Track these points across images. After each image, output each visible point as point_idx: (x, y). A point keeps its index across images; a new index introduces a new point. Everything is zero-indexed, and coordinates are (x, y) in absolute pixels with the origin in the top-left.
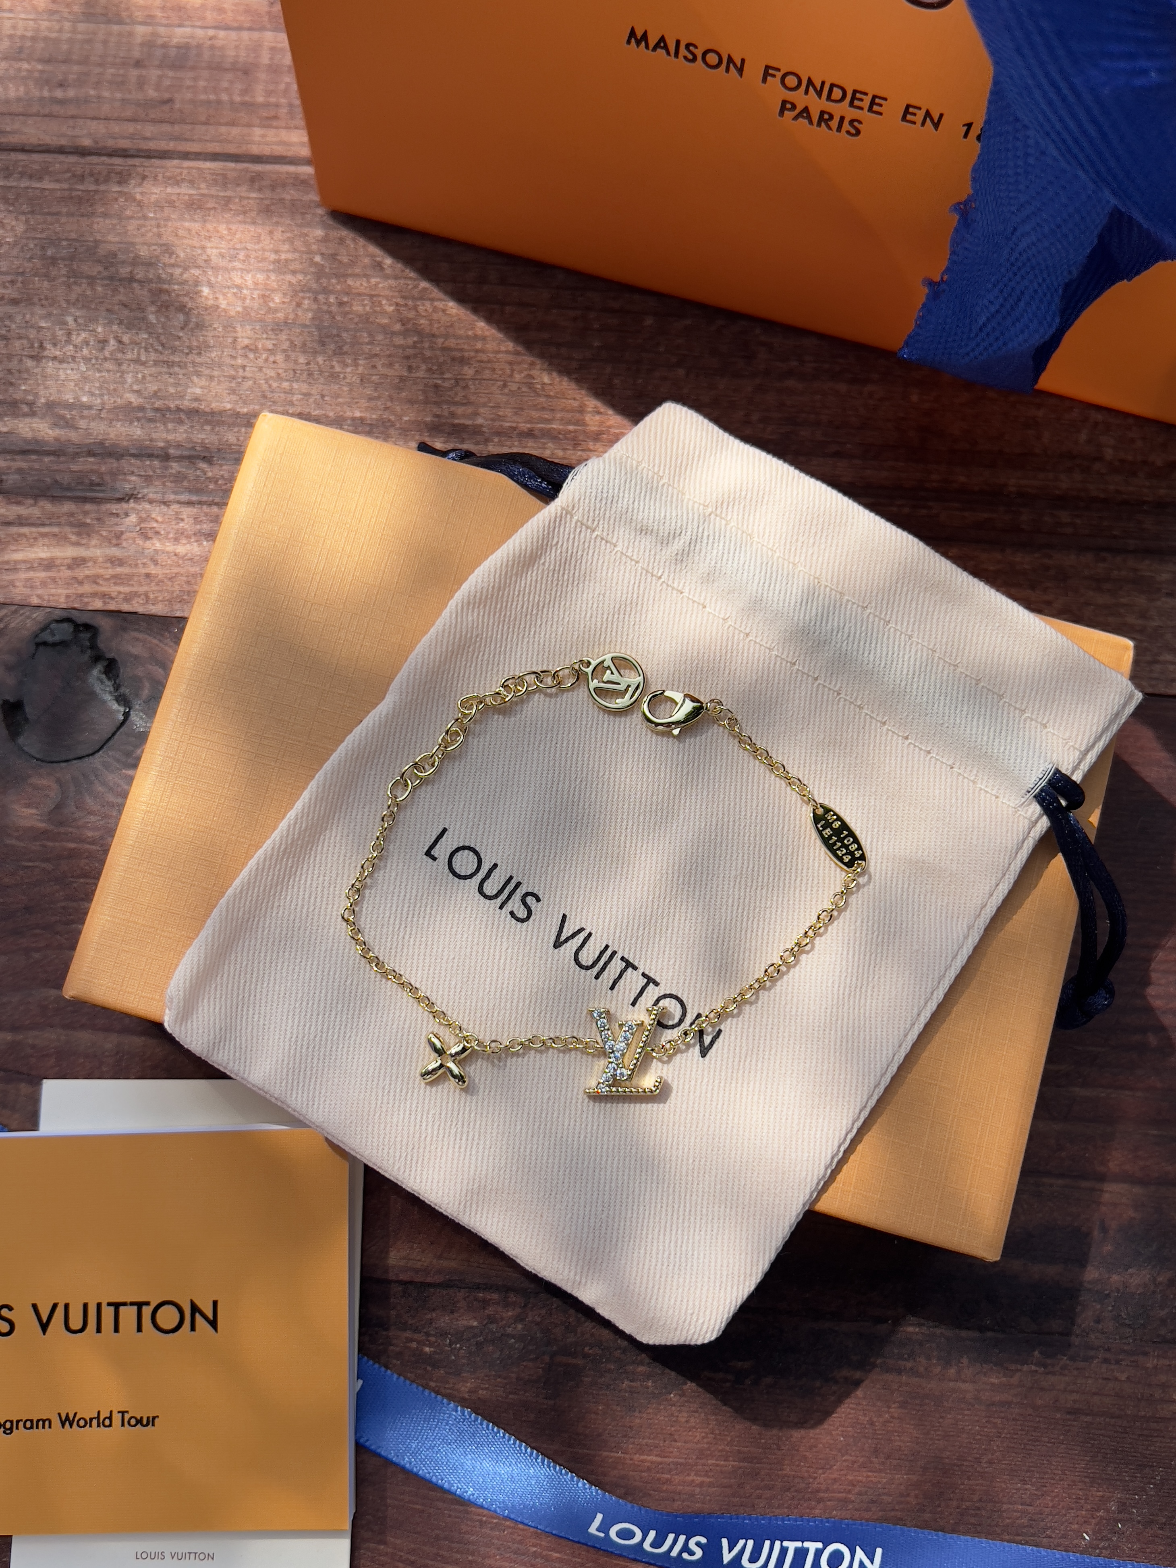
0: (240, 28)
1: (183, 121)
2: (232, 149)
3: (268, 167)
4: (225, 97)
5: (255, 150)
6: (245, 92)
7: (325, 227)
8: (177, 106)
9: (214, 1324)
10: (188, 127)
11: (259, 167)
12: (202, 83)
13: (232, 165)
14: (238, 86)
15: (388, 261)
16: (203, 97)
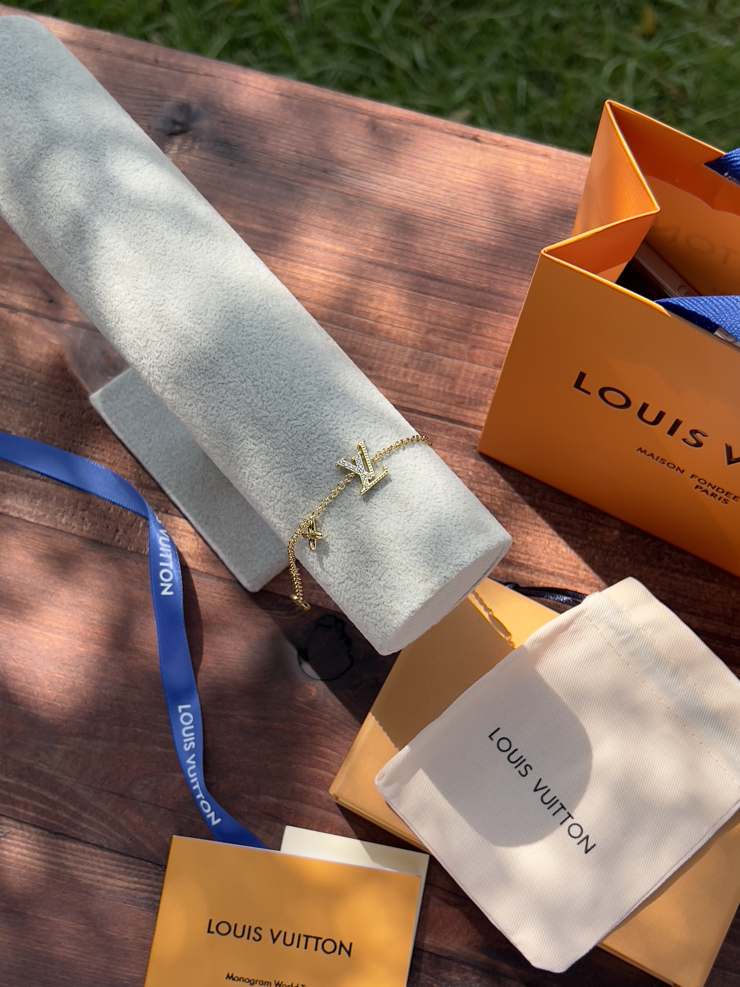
0: (453, 358)
1: (421, 396)
2: (440, 414)
3: (456, 426)
4: (441, 389)
5: (451, 416)
6: (451, 388)
7: (476, 458)
8: (420, 389)
9: (349, 953)
10: (423, 399)
11: (451, 425)
12: (433, 380)
13: (439, 421)
14: (448, 385)
15: (502, 480)
16: (432, 387)
